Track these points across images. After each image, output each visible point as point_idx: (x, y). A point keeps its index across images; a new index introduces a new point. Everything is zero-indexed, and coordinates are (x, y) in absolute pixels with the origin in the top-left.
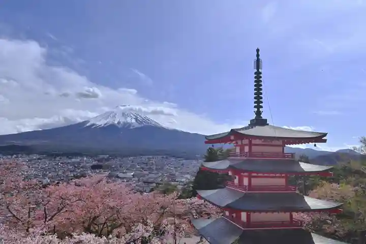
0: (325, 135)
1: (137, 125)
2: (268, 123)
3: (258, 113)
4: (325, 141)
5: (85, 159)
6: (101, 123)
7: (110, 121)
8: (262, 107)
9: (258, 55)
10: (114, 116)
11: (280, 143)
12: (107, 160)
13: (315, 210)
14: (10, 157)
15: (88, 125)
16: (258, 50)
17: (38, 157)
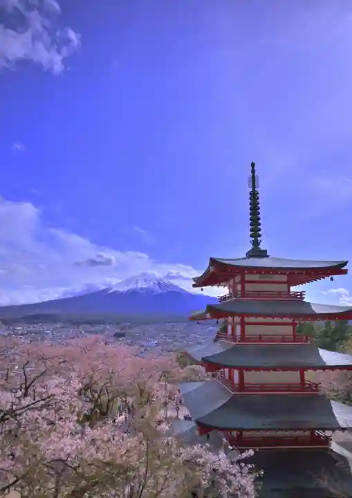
0: (345, 264)
1: (160, 291)
2: (268, 254)
3: (256, 243)
4: (345, 272)
5: (108, 327)
6: (124, 289)
7: (132, 286)
8: (260, 236)
9: (253, 171)
10: (137, 282)
11: (285, 278)
12: (130, 328)
13: (333, 368)
14: (35, 325)
15: (110, 292)
16: (253, 165)
17: (62, 325)
